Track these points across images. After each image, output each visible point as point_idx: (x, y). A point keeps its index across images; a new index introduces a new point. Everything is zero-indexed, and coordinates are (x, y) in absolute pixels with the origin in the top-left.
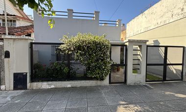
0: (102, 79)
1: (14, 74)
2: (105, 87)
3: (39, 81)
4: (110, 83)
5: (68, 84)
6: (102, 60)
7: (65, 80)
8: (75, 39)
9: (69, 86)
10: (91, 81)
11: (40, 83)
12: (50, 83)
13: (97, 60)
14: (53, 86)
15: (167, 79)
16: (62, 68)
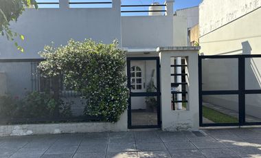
0: (113, 119)
2: (121, 133)
3: (7, 124)
4: (130, 126)
5: (56, 128)
6: (110, 86)
7: (50, 122)
8: (62, 52)
9: (57, 131)
10: (95, 124)
11: (9, 126)
12: (25, 126)
13: (103, 87)
14: (30, 132)
16: (46, 102)
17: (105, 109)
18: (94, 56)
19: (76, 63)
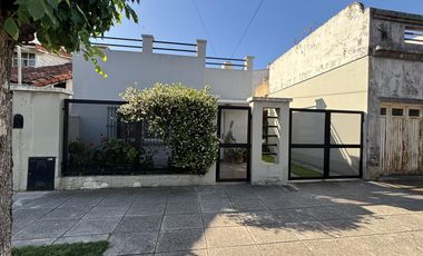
0: (201, 171)
1: (31, 159)
2: (209, 187)
3: (77, 175)
4: (218, 179)
5: (135, 181)
7: (129, 174)
9: (137, 184)
10: (181, 176)
11: (80, 178)
12: (100, 178)
13: (193, 135)
14: (105, 185)
15: (331, 175)
16: (125, 151)
17: (194, 160)
18: (186, 101)
19: (165, 107)
